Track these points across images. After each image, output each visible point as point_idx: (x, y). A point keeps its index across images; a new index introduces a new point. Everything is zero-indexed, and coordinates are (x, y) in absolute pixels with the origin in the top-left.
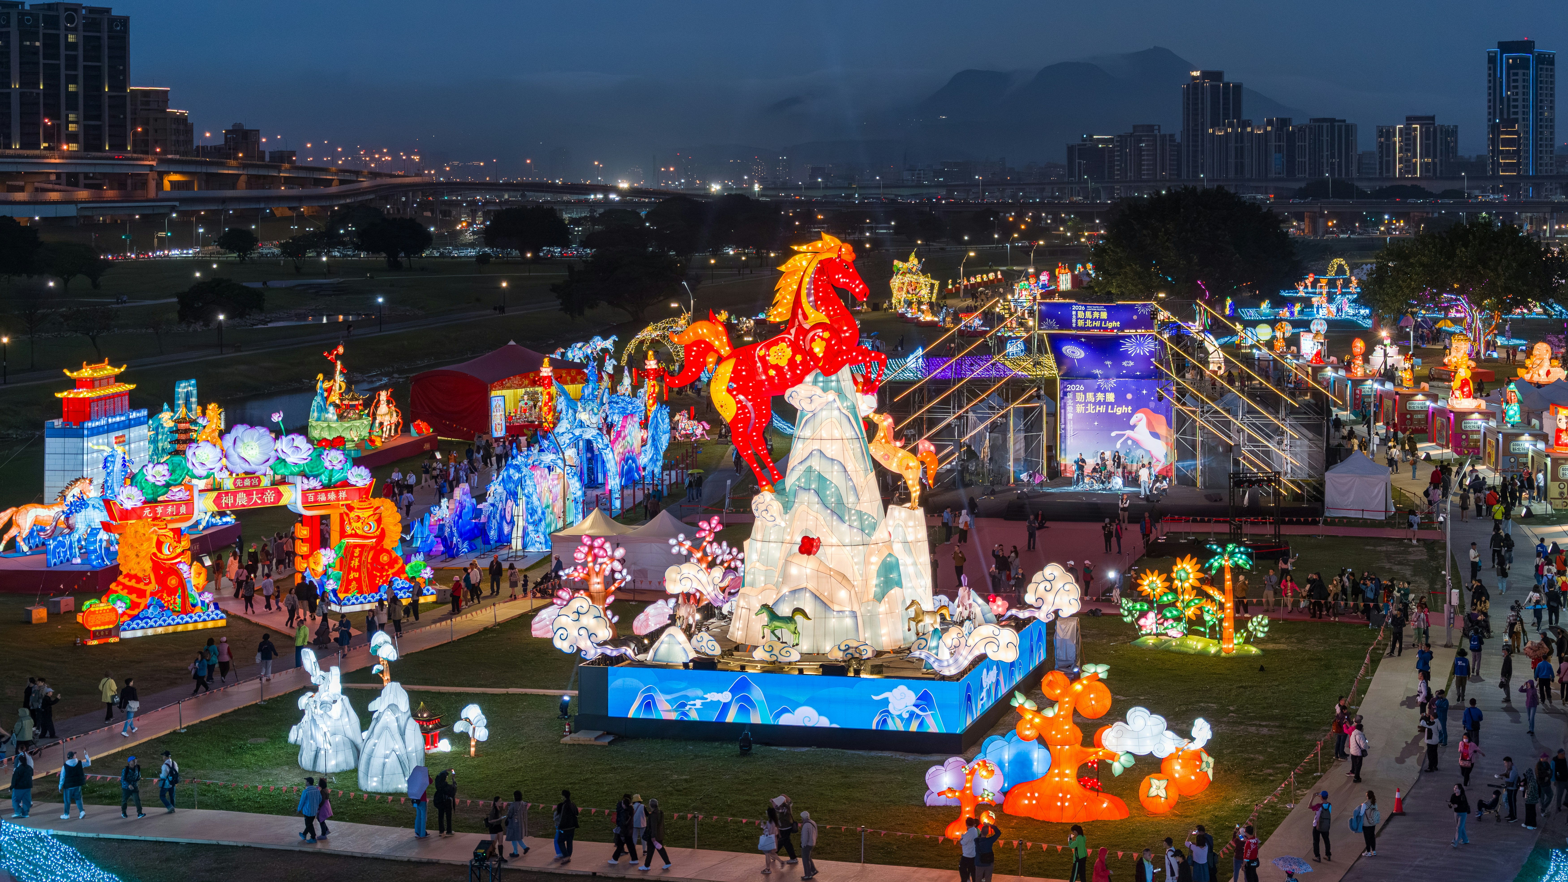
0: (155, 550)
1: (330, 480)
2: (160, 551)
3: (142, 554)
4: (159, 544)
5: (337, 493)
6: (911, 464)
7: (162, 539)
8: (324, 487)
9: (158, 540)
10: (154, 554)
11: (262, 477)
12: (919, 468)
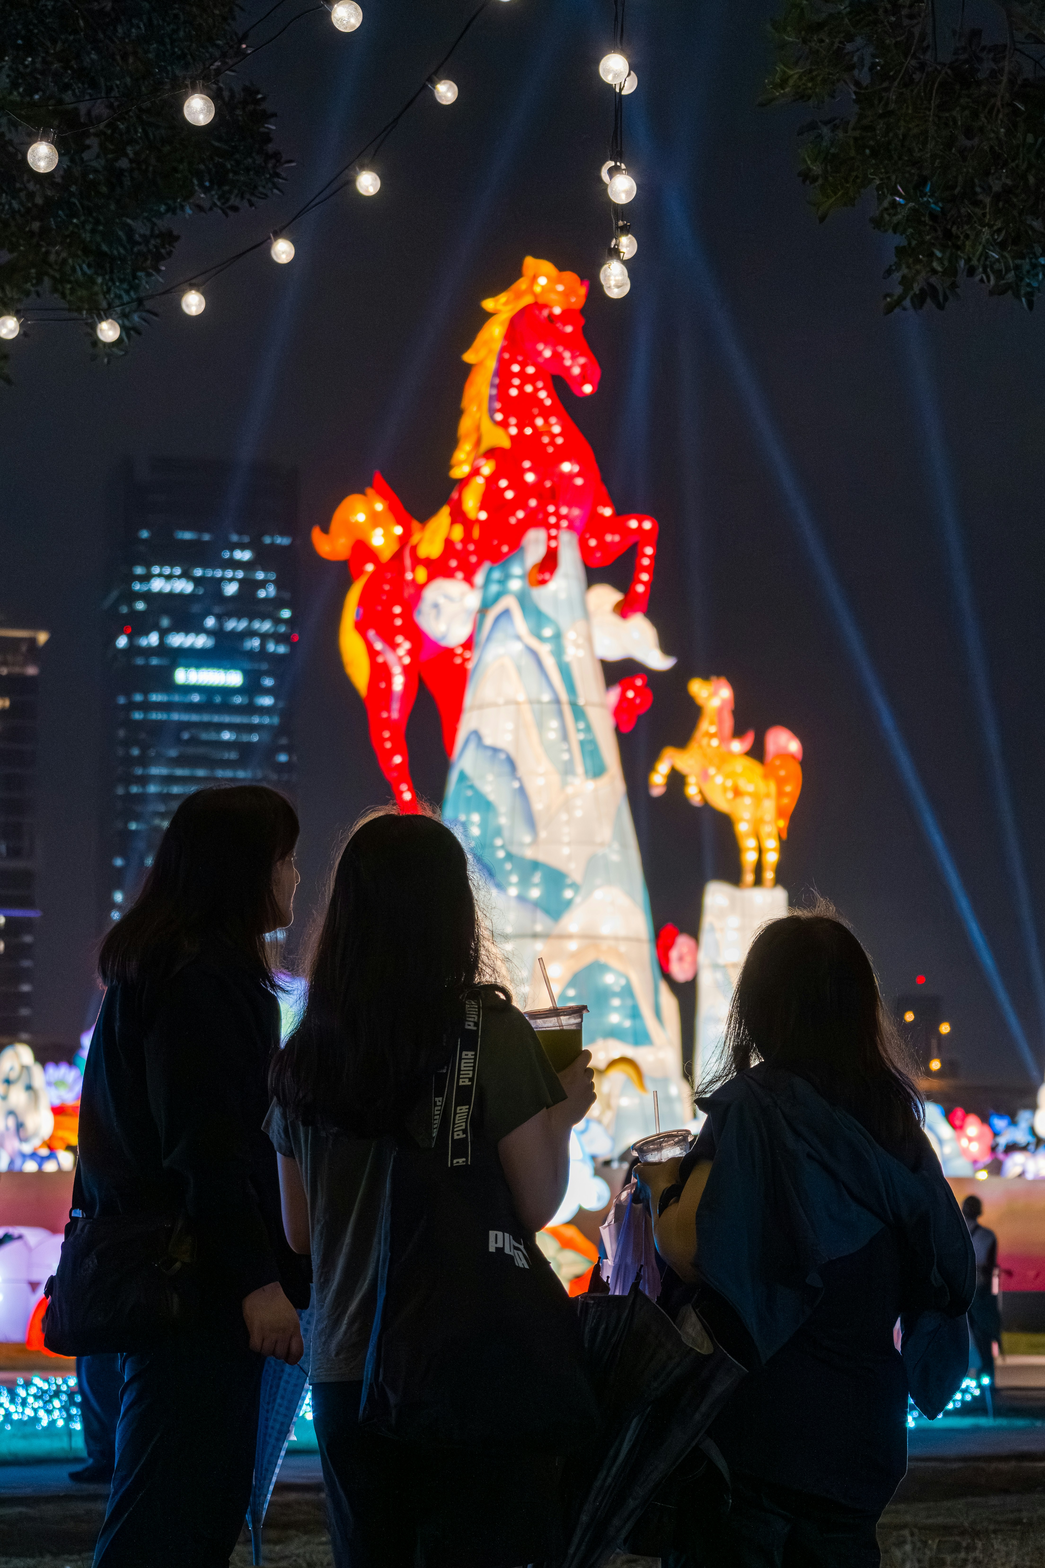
12: (768, 796)
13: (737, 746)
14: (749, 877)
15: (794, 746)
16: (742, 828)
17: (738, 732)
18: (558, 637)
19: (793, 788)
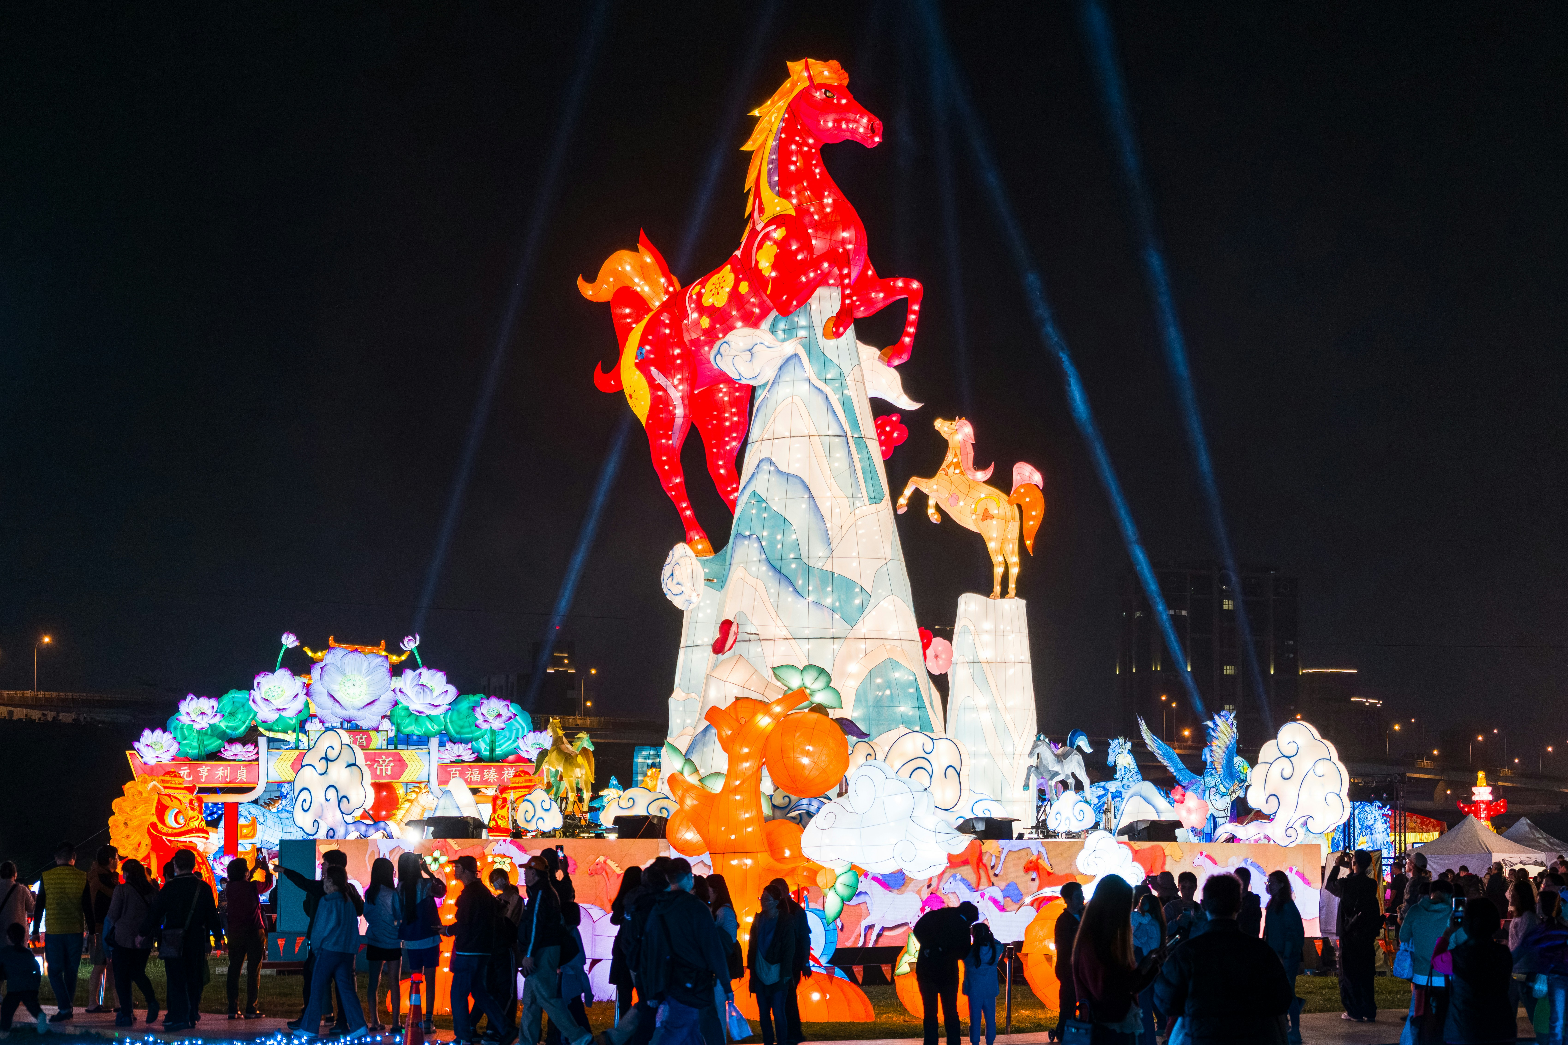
0: (155, 819)
1: (492, 750)
2: (162, 821)
3: (134, 823)
4: (161, 810)
5: (500, 771)
6: (994, 511)
7: (166, 801)
8: (478, 759)
9: (159, 802)
10: (154, 825)
11: (373, 733)
12: (1013, 519)
13: (982, 476)
14: (997, 588)
15: (1037, 478)
16: (991, 546)
17: (979, 464)
18: (841, 378)
19: (1036, 515)
